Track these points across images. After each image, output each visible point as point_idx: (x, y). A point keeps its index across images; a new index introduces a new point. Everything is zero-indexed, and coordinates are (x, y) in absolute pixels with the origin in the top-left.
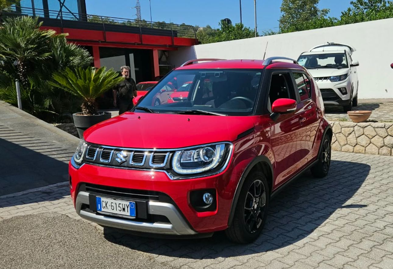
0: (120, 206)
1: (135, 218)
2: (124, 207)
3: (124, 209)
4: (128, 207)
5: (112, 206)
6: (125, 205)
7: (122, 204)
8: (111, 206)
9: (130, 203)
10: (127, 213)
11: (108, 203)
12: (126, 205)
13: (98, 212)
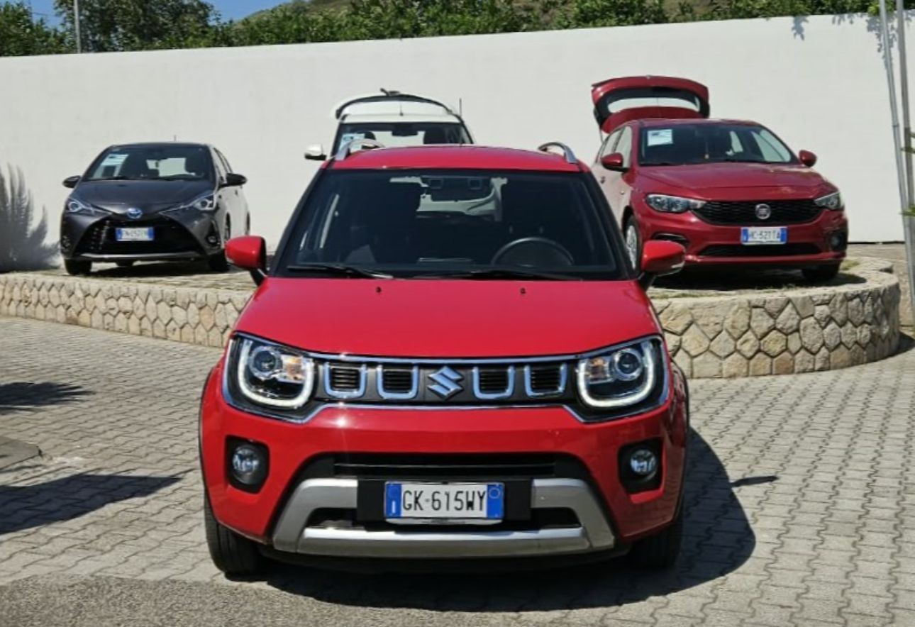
0: (460, 496)
1: (499, 521)
2: (470, 499)
3: (470, 505)
4: (481, 498)
5: (434, 500)
6: (474, 493)
7: (467, 493)
8: (431, 501)
9: (489, 487)
10: (479, 513)
11: (423, 494)
12: (479, 493)
13: (389, 520)
